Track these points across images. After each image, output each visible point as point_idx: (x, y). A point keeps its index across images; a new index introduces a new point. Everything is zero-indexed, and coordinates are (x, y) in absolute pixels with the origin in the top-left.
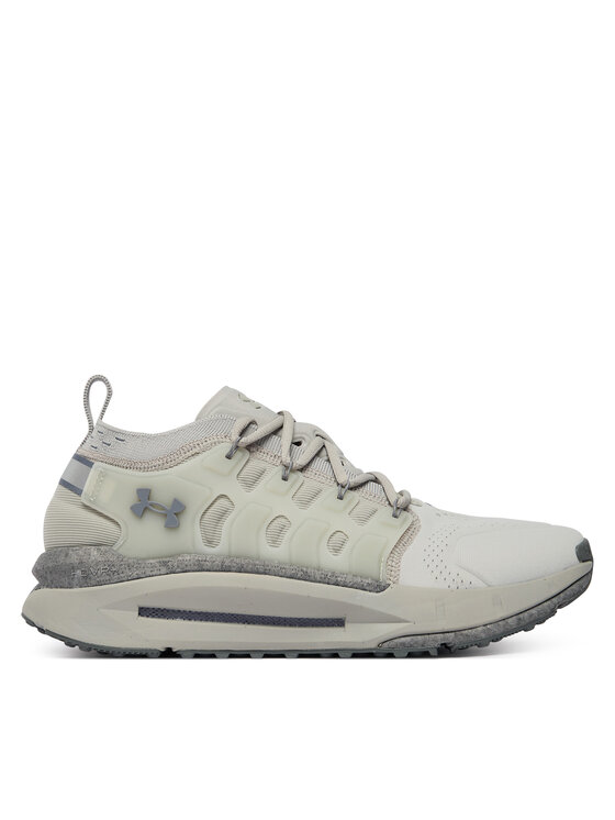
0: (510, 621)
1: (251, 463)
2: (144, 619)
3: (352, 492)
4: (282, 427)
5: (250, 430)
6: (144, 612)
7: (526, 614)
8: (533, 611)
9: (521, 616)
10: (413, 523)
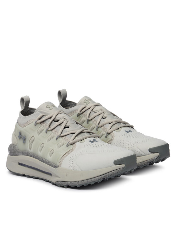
0: (85, 181)
1: (41, 127)
2: (19, 166)
3: (61, 138)
4: (52, 117)
5: (43, 117)
6: (19, 164)
7: (90, 180)
8: (93, 179)
9: (89, 180)
10: (72, 149)
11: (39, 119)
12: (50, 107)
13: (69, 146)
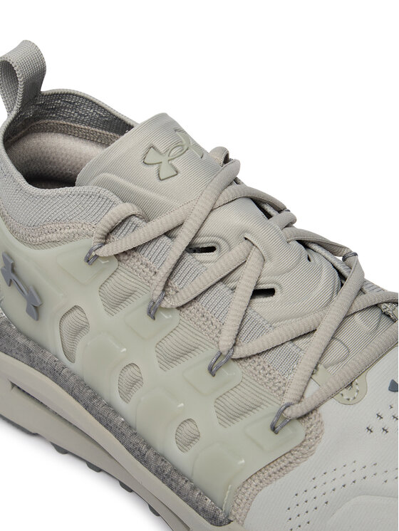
4: (179, 226)
10: (301, 445)
11: (107, 237)
12: (164, 159)
13: (288, 431)
